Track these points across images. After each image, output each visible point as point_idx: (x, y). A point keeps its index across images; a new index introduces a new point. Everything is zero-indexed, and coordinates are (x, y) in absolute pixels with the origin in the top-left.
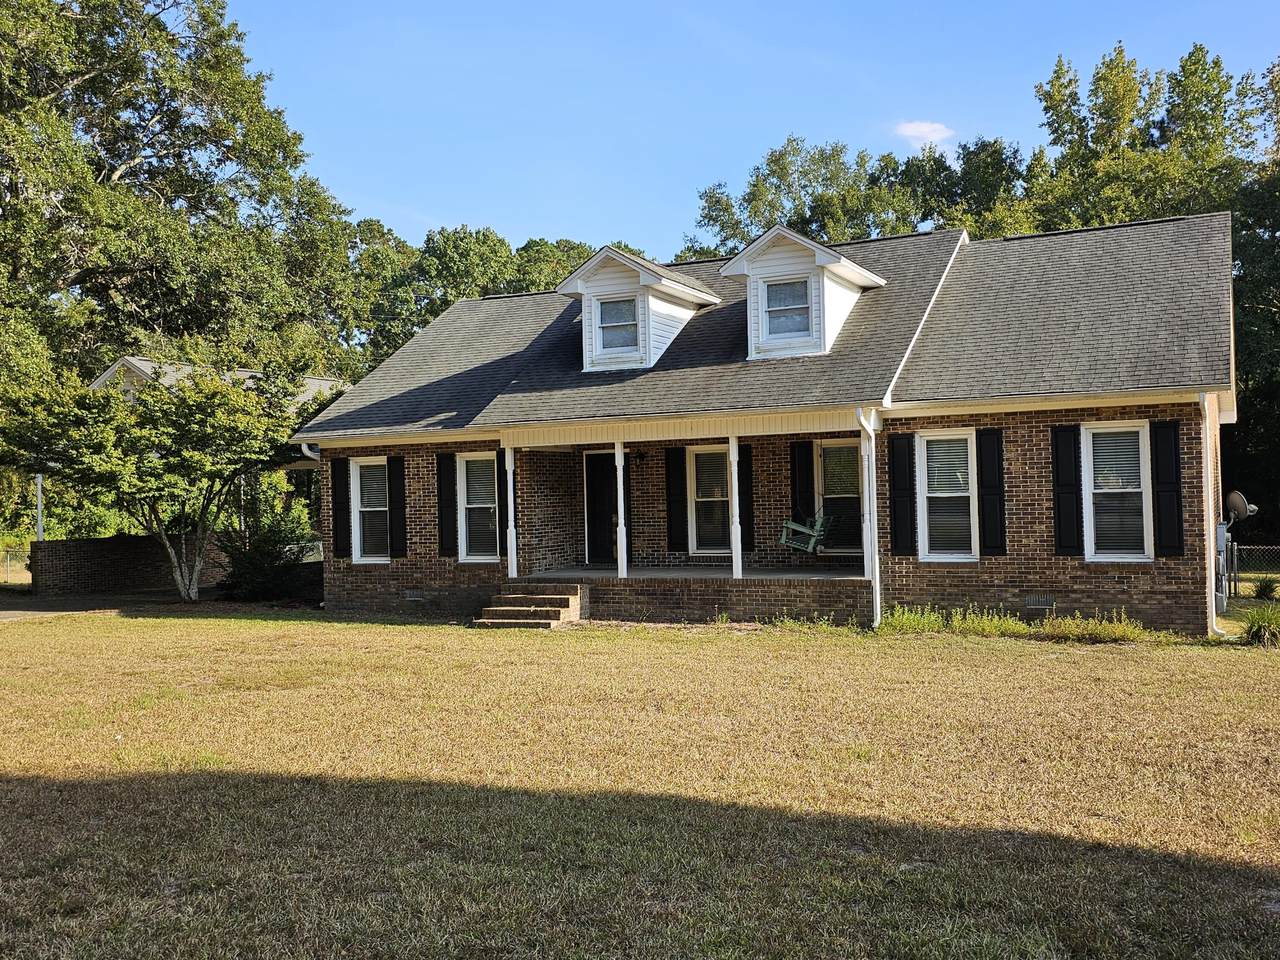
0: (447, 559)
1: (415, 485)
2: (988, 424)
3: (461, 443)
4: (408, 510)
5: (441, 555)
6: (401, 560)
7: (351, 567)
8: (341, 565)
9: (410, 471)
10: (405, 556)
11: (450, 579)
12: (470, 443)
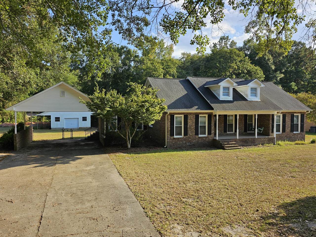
0: (197, 136)
1: (190, 121)
2: (284, 113)
3: (200, 113)
4: (188, 126)
5: (195, 135)
6: (186, 136)
7: (174, 138)
8: (172, 138)
9: (189, 118)
10: (187, 136)
11: (197, 140)
12: (202, 113)
